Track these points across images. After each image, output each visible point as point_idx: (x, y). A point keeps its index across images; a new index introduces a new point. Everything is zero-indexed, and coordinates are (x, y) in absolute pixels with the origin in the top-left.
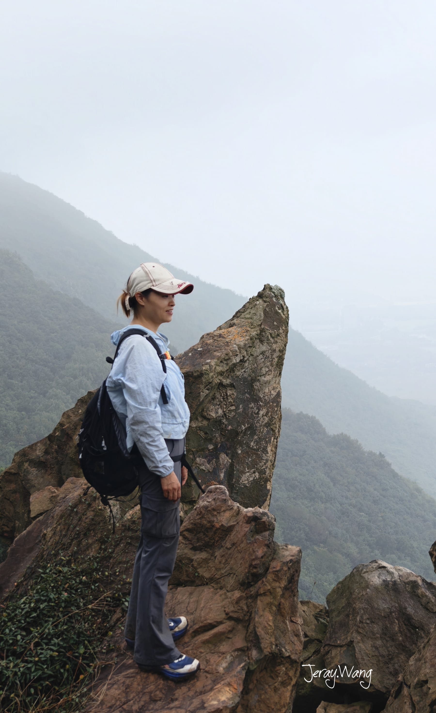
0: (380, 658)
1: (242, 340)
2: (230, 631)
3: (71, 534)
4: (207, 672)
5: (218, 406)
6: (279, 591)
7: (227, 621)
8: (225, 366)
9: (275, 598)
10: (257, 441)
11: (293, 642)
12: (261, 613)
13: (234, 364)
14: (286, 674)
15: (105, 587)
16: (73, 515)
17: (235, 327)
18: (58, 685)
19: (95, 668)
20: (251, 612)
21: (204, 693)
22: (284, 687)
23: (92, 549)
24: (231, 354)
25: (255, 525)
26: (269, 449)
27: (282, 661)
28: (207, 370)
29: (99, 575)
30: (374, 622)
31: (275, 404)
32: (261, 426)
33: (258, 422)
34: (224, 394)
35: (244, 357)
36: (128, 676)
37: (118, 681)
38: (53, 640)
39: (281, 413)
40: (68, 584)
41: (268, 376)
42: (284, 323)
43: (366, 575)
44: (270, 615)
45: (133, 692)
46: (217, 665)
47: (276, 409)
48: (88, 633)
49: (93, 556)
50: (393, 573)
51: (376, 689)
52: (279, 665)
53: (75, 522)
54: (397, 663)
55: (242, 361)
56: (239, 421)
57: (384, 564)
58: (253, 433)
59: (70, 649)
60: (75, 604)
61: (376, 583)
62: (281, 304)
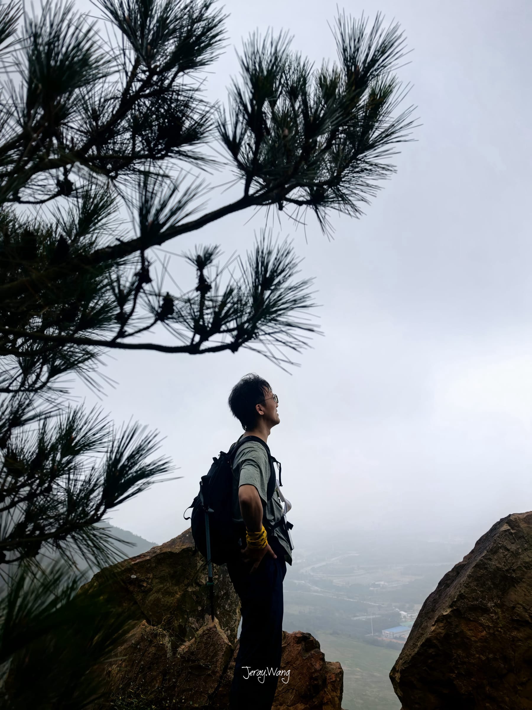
3: (136, 669)
16: (136, 651)
23: (157, 681)
25: (305, 645)
53: (139, 657)
56: (220, 588)
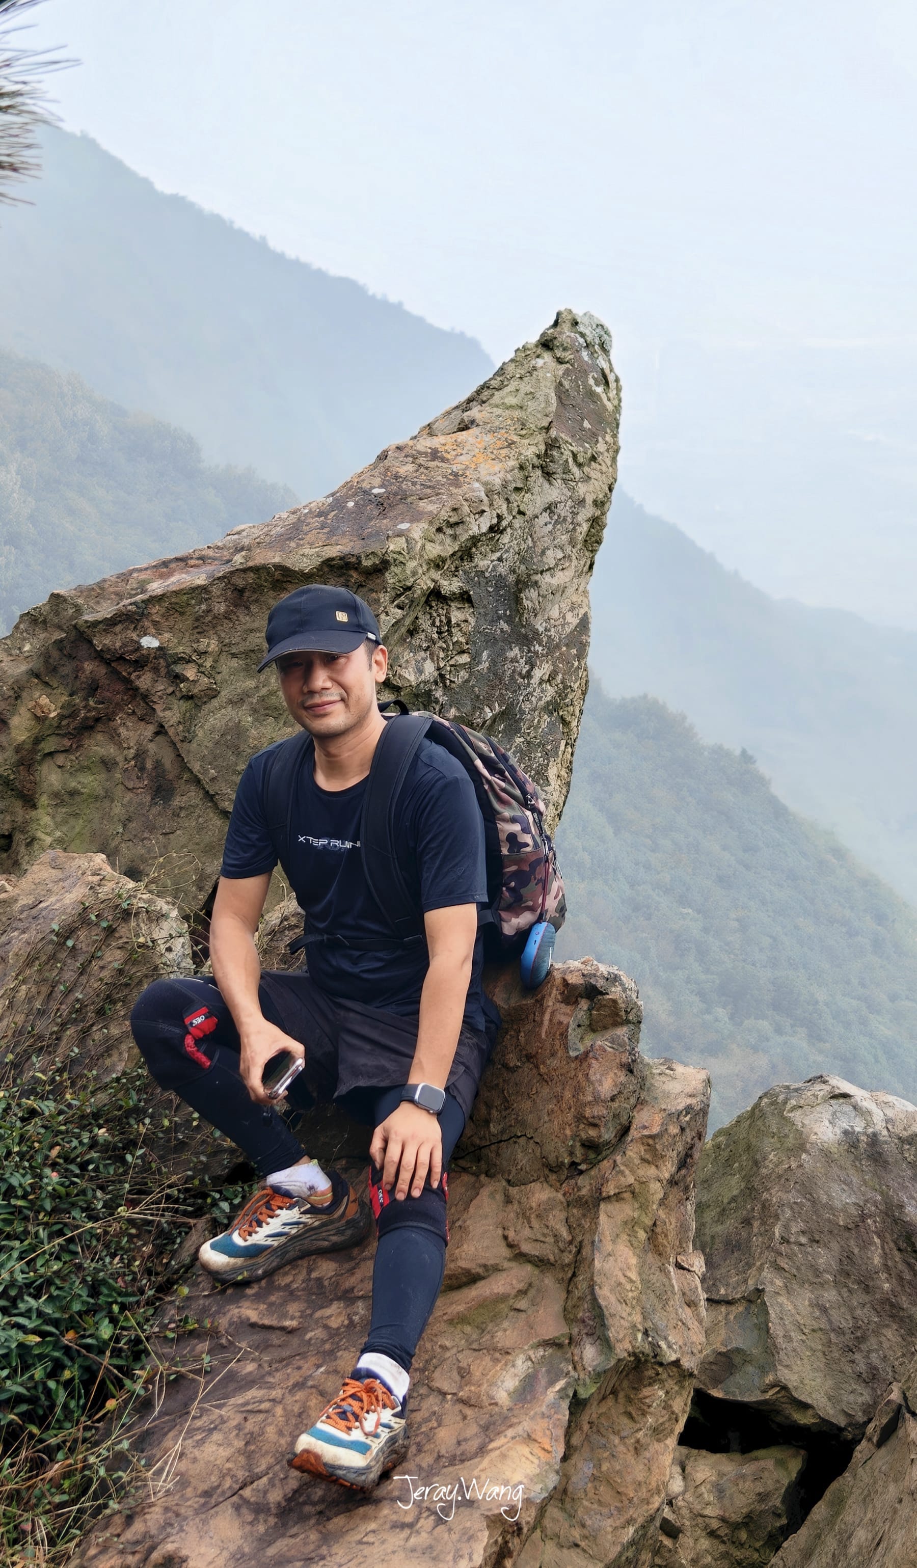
0: (832, 1335)
1: (497, 469)
2: (522, 1293)
3: (58, 1010)
4: (465, 1402)
5: (423, 654)
6: (656, 1190)
7: (513, 1264)
8: (448, 541)
9: (644, 1207)
10: (521, 751)
11: (683, 1324)
12: (608, 1246)
13: (473, 537)
14: (667, 1406)
15: (160, 1157)
16: (62, 955)
17: (474, 431)
18: (42, 1422)
19: (149, 1381)
20: (581, 1242)
21: (462, 1461)
22: (659, 1441)
23: (121, 1054)
24: (466, 509)
25: (590, 1009)
26: (552, 772)
27: (658, 1374)
28: (400, 553)
29: (144, 1124)
30: (818, 1242)
31: (574, 651)
32: (534, 710)
33: (527, 699)
34: (441, 621)
35: (500, 517)
36: (249, 1407)
37: (223, 1422)
38: (23, 1300)
39: (587, 676)
40: (58, 1148)
41: (561, 573)
42: (609, 424)
43: (796, 1117)
44: (631, 1253)
45: (267, 1452)
46: (492, 1384)
47: (576, 664)
48: (120, 1283)
49: (124, 1073)
50: (869, 1113)
51: (820, 1417)
52: (650, 1385)
53: (69, 976)
54: (877, 1351)
55: (495, 529)
56: (478, 697)
57: (846, 1087)
58: (513, 729)
59: (72, 1324)
60: (80, 1204)
61: (825, 1139)
62: (602, 370)
